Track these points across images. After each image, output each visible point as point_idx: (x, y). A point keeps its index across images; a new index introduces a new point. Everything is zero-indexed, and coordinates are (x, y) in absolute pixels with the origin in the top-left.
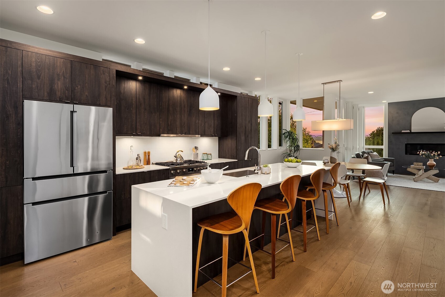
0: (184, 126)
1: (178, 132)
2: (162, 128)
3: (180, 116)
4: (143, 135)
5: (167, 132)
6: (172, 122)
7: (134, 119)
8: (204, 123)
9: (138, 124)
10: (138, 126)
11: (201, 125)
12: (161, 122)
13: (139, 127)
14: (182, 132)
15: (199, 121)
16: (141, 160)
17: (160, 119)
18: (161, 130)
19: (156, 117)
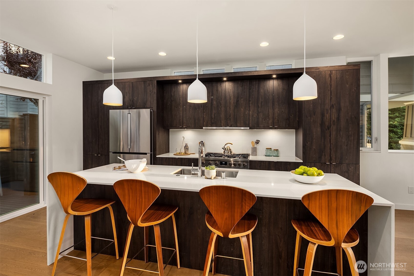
0: (230, 119)
1: (222, 125)
2: (205, 121)
3: (225, 109)
4: (188, 128)
5: (211, 125)
6: (216, 115)
7: (182, 115)
8: (257, 114)
9: (184, 119)
10: (184, 120)
11: (252, 116)
12: (204, 116)
13: (185, 122)
14: (228, 124)
15: (250, 112)
16: (188, 149)
17: (204, 113)
18: (205, 123)
19: (200, 112)
